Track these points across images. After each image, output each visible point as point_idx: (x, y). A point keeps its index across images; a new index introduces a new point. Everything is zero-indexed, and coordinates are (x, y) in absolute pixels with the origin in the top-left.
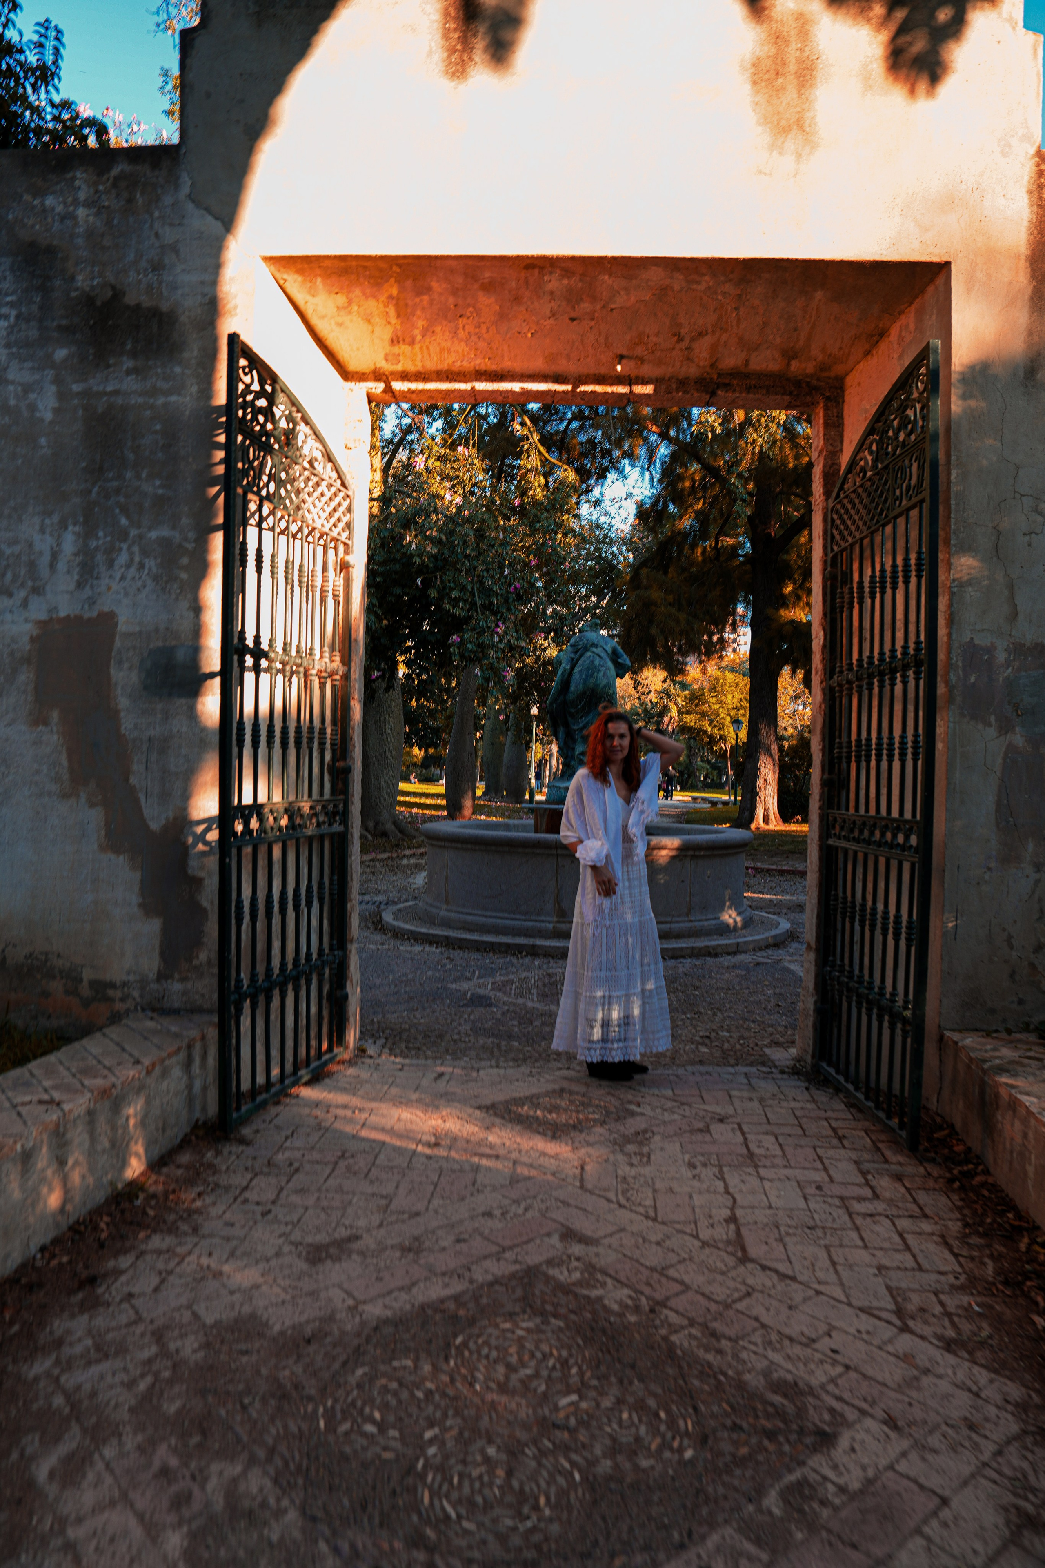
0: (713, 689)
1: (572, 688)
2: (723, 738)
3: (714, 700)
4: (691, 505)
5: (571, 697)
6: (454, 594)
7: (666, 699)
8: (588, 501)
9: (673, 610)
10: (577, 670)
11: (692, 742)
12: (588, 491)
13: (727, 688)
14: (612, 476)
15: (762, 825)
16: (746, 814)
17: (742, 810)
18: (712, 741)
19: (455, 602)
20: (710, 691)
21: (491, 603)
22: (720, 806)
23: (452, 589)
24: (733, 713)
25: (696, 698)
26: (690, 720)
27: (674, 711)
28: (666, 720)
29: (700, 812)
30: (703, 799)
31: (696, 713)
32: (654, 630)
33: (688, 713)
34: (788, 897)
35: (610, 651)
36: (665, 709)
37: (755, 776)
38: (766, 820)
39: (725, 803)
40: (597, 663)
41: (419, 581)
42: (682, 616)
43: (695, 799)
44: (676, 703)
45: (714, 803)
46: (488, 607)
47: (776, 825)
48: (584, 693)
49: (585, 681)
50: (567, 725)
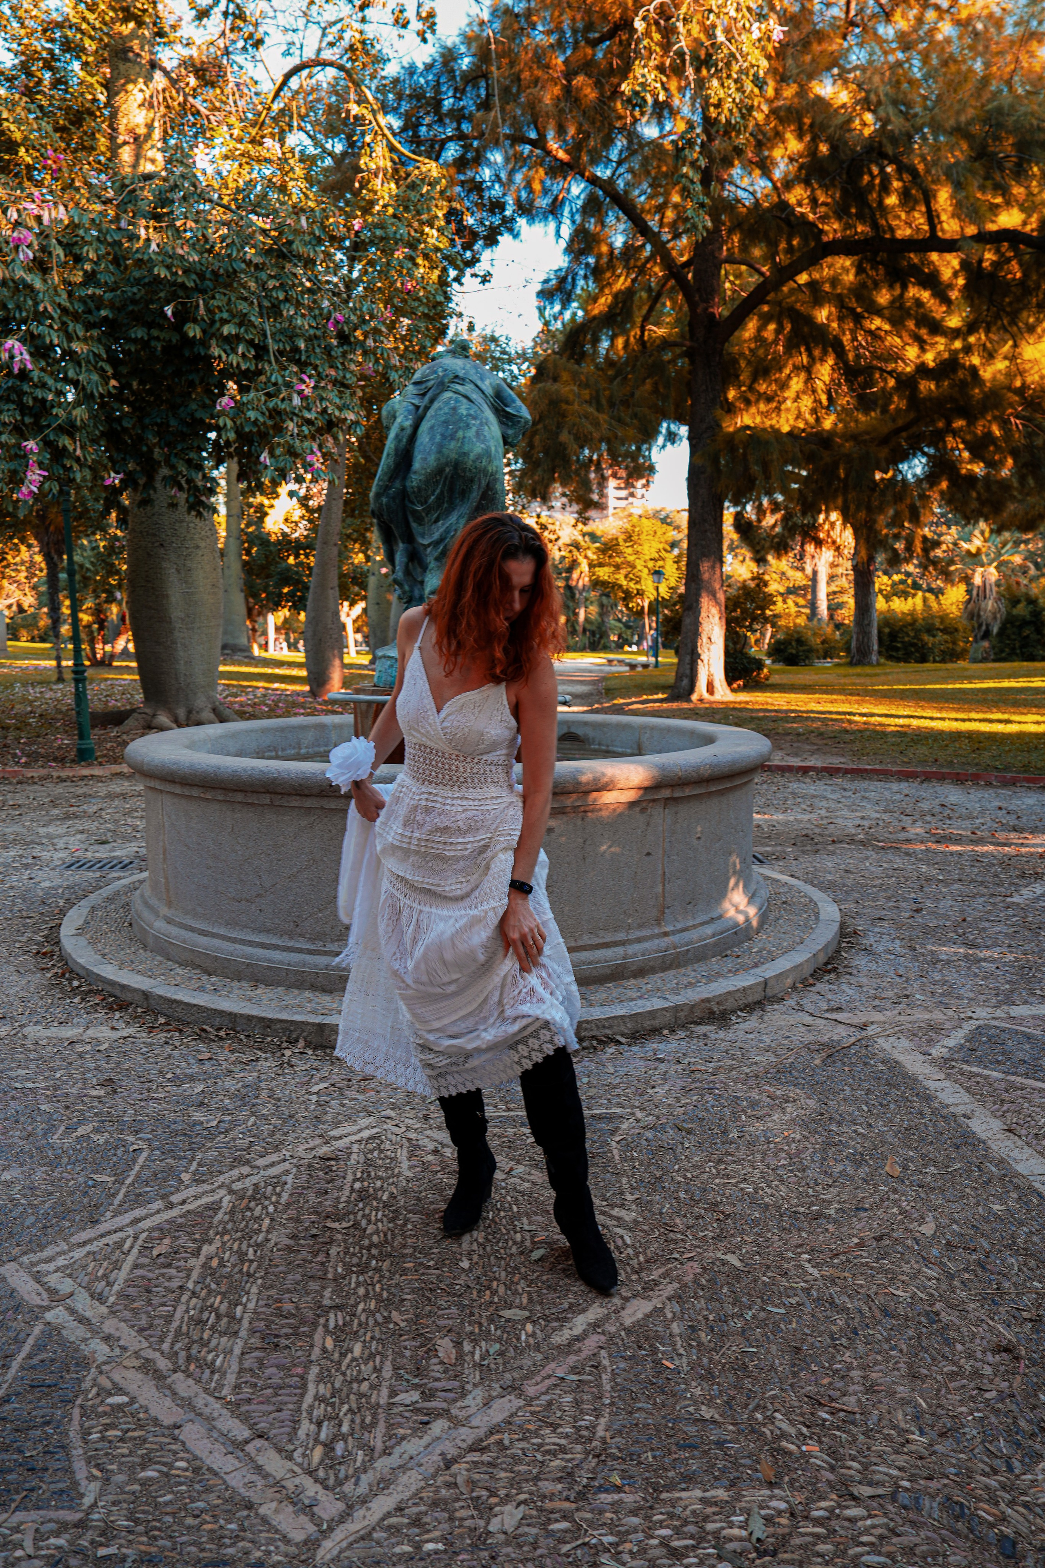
0: (629, 538)
1: (417, 465)
2: (640, 593)
3: (630, 550)
4: (609, 285)
5: (415, 480)
6: (226, 330)
7: (575, 553)
8: (474, 275)
9: (591, 410)
10: (425, 426)
11: (604, 599)
12: (474, 261)
13: (643, 537)
14: (505, 239)
15: (706, 695)
16: (685, 682)
17: (679, 677)
18: (628, 596)
19: (231, 342)
20: (625, 541)
21: (296, 350)
22: (640, 669)
23: (224, 322)
24: (651, 564)
25: (609, 548)
26: (603, 573)
27: (584, 566)
28: (575, 575)
29: (619, 677)
30: (621, 662)
31: (609, 565)
32: (565, 437)
33: (601, 565)
34: (780, 817)
35: (489, 391)
36: (574, 564)
37: (696, 634)
38: (711, 689)
39: (645, 666)
40: (463, 411)
41: (169, 310)
42: (603, 417)
43: (610, 661)
44: (586, 557)
45: (633, 666)
46: (293, 356)
47: (723, 694)
48: (440, 471)
49: (441, 446)
50: (410, 538)
